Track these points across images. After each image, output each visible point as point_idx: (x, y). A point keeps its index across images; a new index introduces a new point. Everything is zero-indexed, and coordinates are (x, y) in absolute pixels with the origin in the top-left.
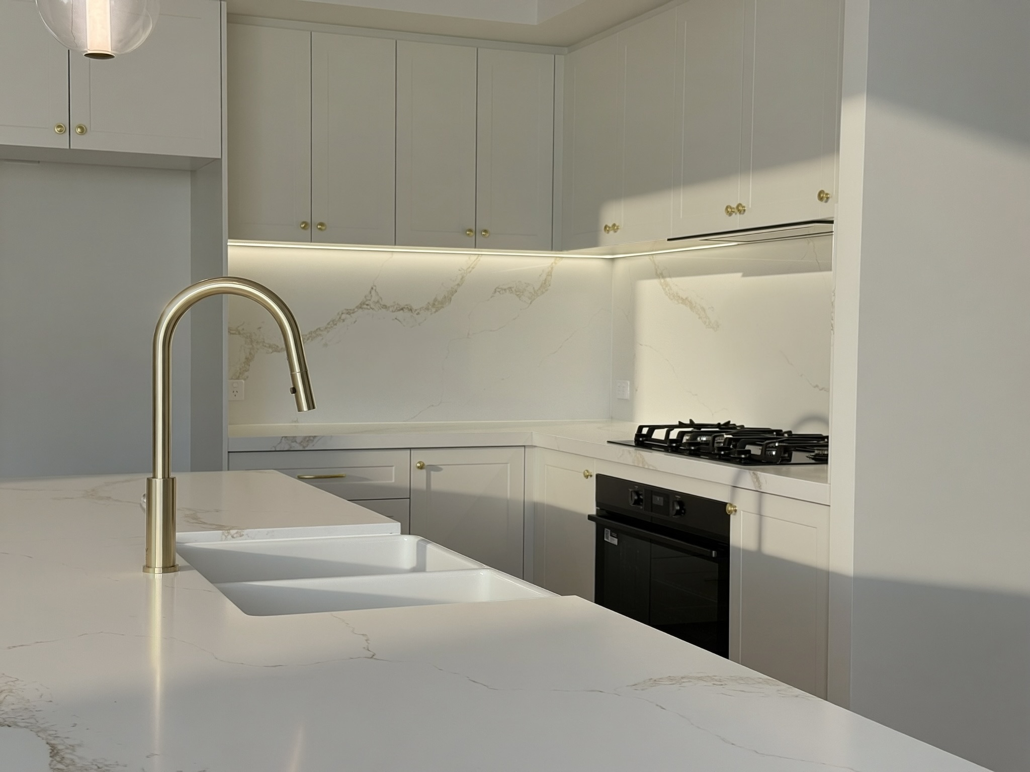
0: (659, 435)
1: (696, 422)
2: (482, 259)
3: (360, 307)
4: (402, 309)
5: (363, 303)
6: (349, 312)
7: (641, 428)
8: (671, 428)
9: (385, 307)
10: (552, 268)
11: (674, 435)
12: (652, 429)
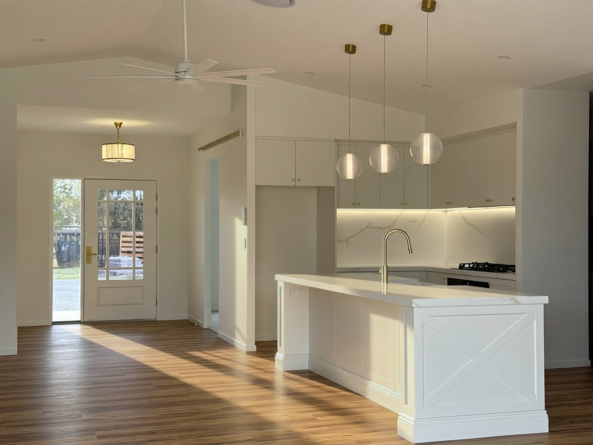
0: (467, 266)
1: (477, 262)
2: (404, 212)
3: (366, 228)
4: (379, 228)
5: (367, 227)
6: (363, 229)
7: (461, 264)
8: (470, 264)
9: (374, 228)
10: (426, 214)
11: (471, 266)
12: (464, 264)
